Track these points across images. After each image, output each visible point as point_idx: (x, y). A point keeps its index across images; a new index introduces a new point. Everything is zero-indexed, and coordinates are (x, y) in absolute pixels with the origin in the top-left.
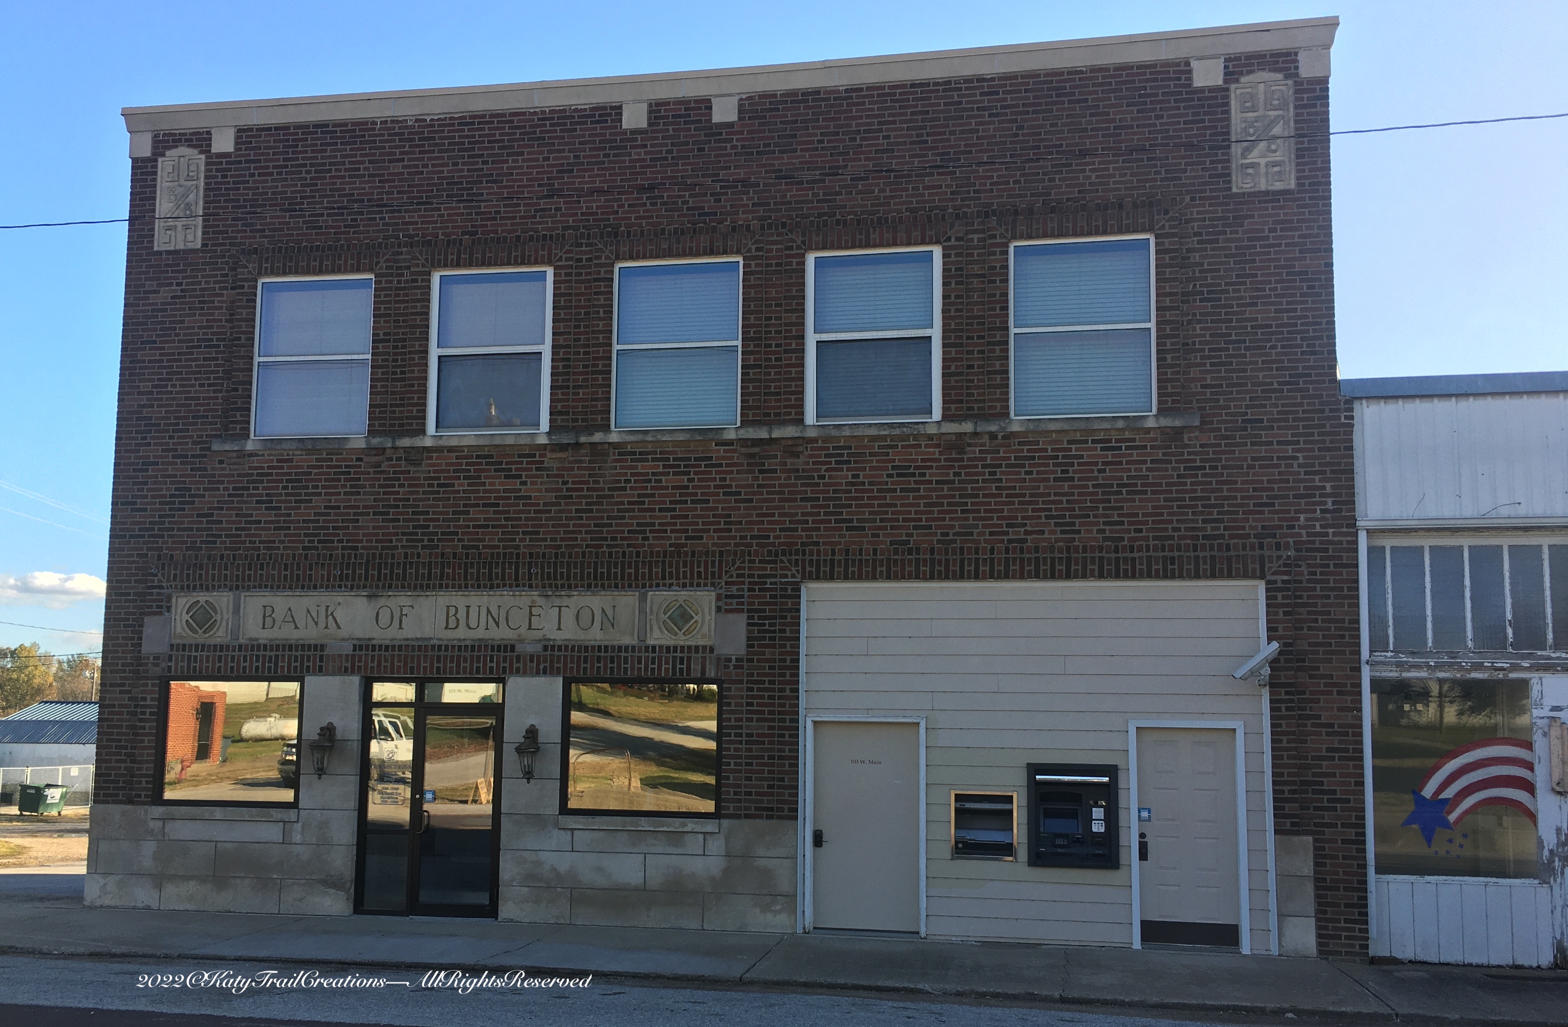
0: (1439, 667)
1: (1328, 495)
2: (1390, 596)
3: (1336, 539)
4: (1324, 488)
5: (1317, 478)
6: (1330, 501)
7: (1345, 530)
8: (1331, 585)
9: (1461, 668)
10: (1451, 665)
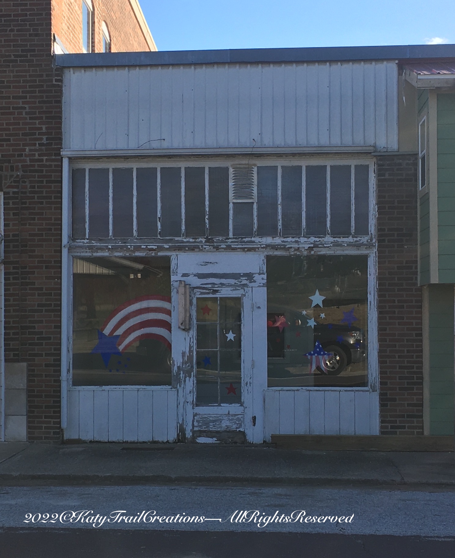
0: (114, 249)
1: (44, 134)
2: (87, 202)
3: (48, 163)
4: (41, 129)
5: (37, 122)
6: (44, 137)
7: (53, 157)
8: (44, 195)
9: (128, 250)
10: (122, 247)
